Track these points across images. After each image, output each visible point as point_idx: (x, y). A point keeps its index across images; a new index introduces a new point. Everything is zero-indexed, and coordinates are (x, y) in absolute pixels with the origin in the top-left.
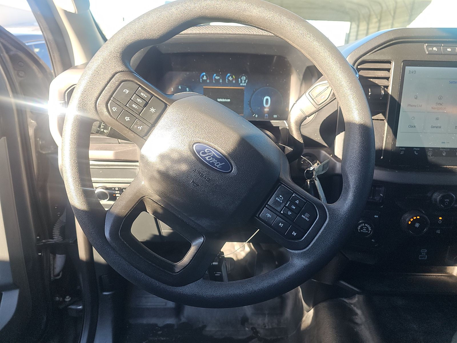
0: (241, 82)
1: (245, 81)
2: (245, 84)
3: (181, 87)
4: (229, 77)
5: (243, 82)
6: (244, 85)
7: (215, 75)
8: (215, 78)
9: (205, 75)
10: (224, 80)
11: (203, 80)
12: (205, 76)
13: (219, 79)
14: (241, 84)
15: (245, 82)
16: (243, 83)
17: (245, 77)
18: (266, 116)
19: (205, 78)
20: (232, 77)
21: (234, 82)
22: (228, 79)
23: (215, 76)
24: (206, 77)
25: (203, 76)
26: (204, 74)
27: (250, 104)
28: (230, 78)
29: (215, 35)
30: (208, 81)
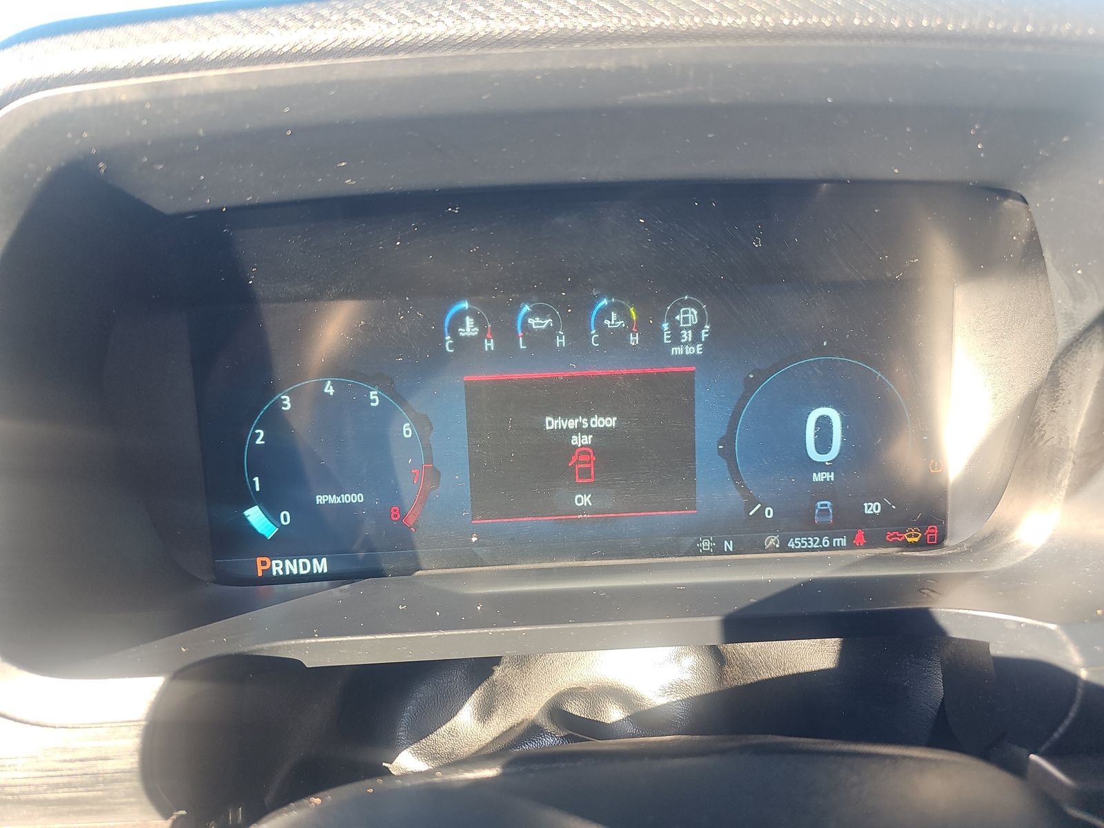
0: (676, 339)
1: (696, 329)
2: (699, 349)
3: (334, 384)
4: (605, 313)
5: (687, 336)
6: (689, 350)
7: (527, 308)
8: (525, 322)
9: (471, 313)
10: (578, 334)
11: (459, 342)
12: (469, 321)
13: (551, 333)
14: (677, 350)
15: (696, 340)
16: (686, 343)
17: (692, 315)
18: (824, 512)
19: (469, 329)
20: (624, 315)
21: (634, 339)
22: (601, 328)
23: (528, 315)
24: (479, 321)
25: (459, 320)
26: (465, 305)
27: (728, 453)
28: (614, 321)
29: (543, 48)
30: (489, 345)
